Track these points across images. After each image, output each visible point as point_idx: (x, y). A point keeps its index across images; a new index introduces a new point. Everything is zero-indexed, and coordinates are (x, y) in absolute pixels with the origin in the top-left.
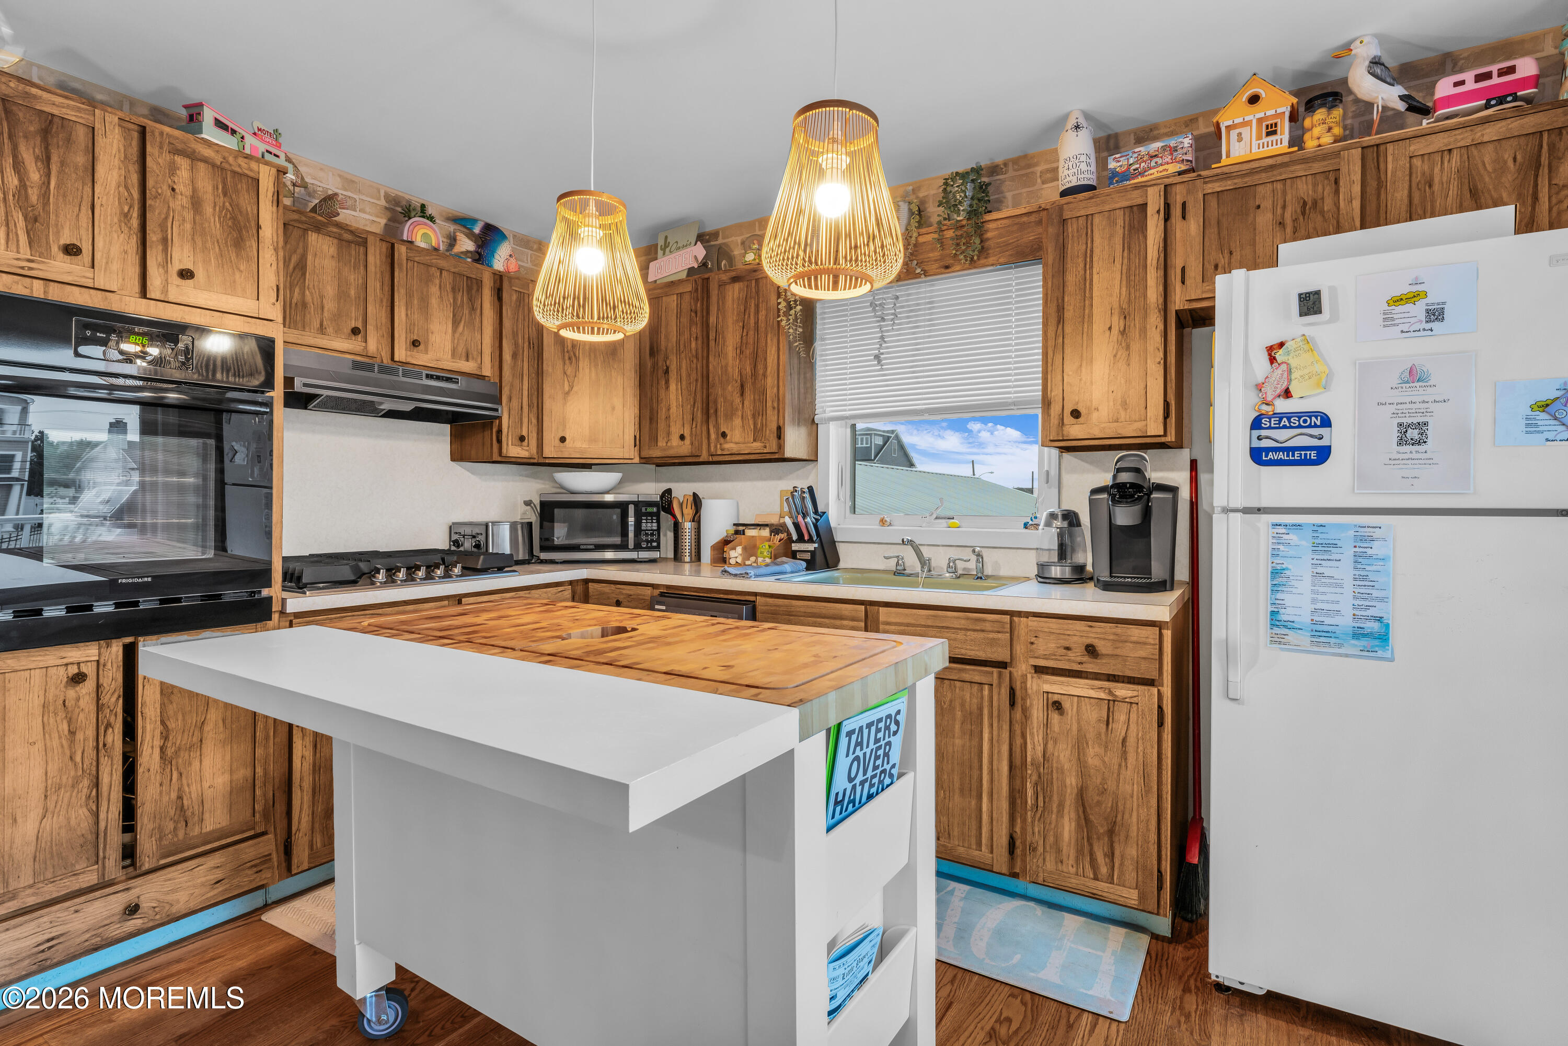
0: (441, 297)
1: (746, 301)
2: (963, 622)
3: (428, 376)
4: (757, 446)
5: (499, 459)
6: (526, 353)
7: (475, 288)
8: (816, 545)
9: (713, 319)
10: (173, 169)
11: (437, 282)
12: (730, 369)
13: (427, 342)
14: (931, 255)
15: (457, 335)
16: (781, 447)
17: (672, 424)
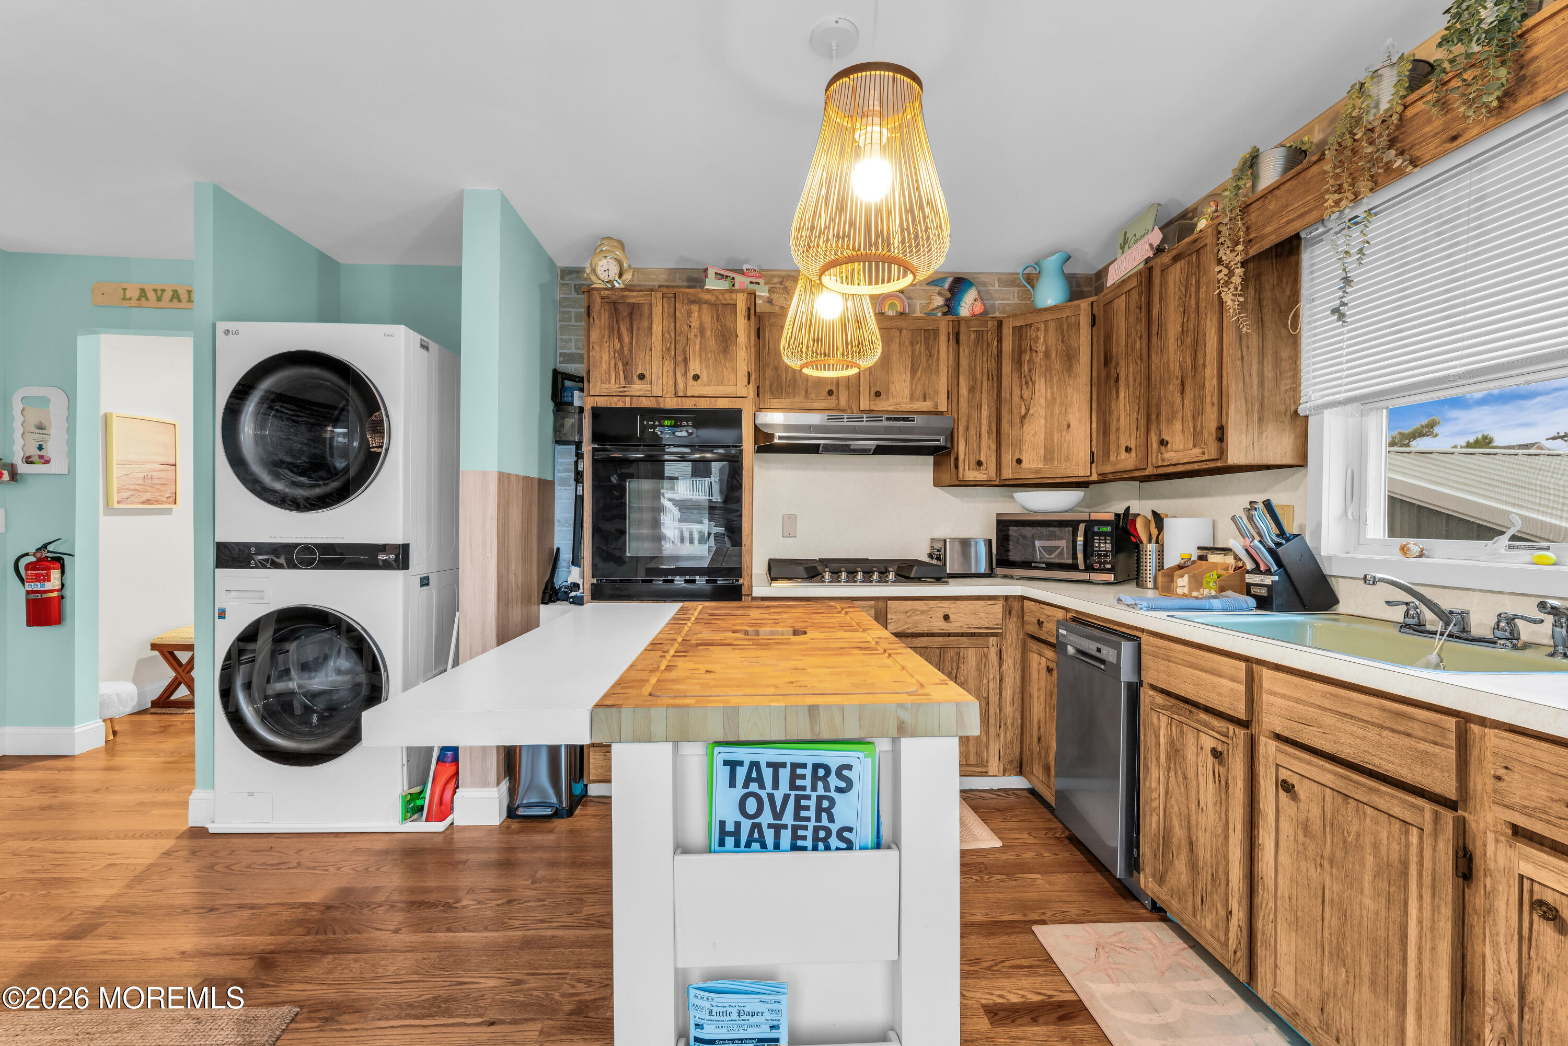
0: (900, 352)
1: (1187, 281)
2: (1376, 713)
3: (888, 419)
4: (1195, 453)
5: (957, 483)
6: (985, 385)
7: (932, 338)
8: (1276, 578)
9: (1155, 312)
10: (689, 314)
11: (897, 340)
12: (1171, 365)
13: (888, 391)
14: (1427, 129)
15: (915, 381)
16: (1222, 452)
17: (1121, 436)
